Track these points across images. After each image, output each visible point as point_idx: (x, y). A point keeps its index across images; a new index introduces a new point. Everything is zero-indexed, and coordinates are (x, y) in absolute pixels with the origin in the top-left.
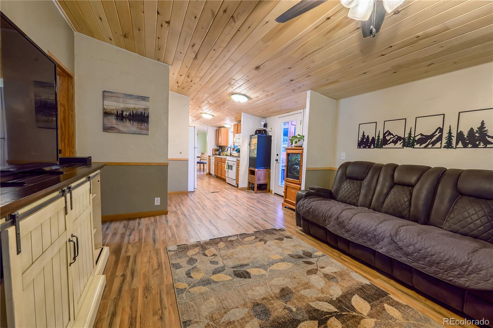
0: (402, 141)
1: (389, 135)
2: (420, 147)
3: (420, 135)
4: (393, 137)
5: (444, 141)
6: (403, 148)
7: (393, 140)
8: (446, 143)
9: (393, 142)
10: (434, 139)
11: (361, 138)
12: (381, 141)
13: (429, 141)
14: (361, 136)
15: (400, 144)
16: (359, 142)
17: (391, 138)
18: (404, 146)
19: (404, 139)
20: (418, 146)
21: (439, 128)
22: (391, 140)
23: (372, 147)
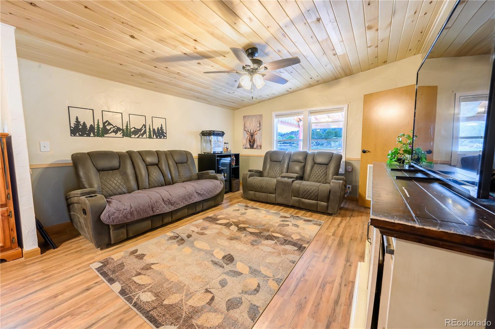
0: (121, 131)
1: (109, 125)
2: (135, 137)
3: (134, 128)
4: (113, 127)
5: (148, 134)
6: (123, 137)
7: (113, 130)
8: (149, 135)
9: (113, 131)
10: (142, 132)
11: (75, 124)
12: (102, 130)
13: (140, 133)
14: (73, 122)
15: (120, 134)
16: (72, 128)
17: (111, 128)
18: (123, 136)
19: (123, 130)
20: (133, 136)
21: (144, 125)
22: (112, 130)
23: (92, 135)
